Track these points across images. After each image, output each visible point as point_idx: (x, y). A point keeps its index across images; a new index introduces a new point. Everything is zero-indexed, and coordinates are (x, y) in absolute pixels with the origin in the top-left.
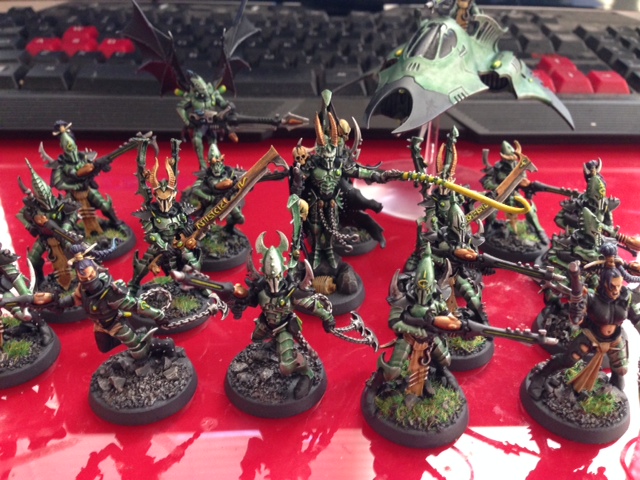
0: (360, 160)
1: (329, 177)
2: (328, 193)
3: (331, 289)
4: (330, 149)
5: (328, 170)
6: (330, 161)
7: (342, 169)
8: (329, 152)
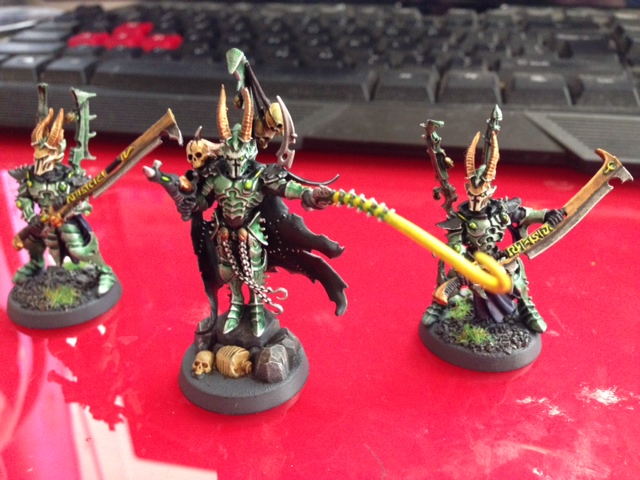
0: (293, 169)
1: (233, 191)
2: (233, 217)
3: (241, 368)
4: (236, 145)
5: (234, 180)
6: (236, 165)
7: (261, 181)
8: (233, 150)
